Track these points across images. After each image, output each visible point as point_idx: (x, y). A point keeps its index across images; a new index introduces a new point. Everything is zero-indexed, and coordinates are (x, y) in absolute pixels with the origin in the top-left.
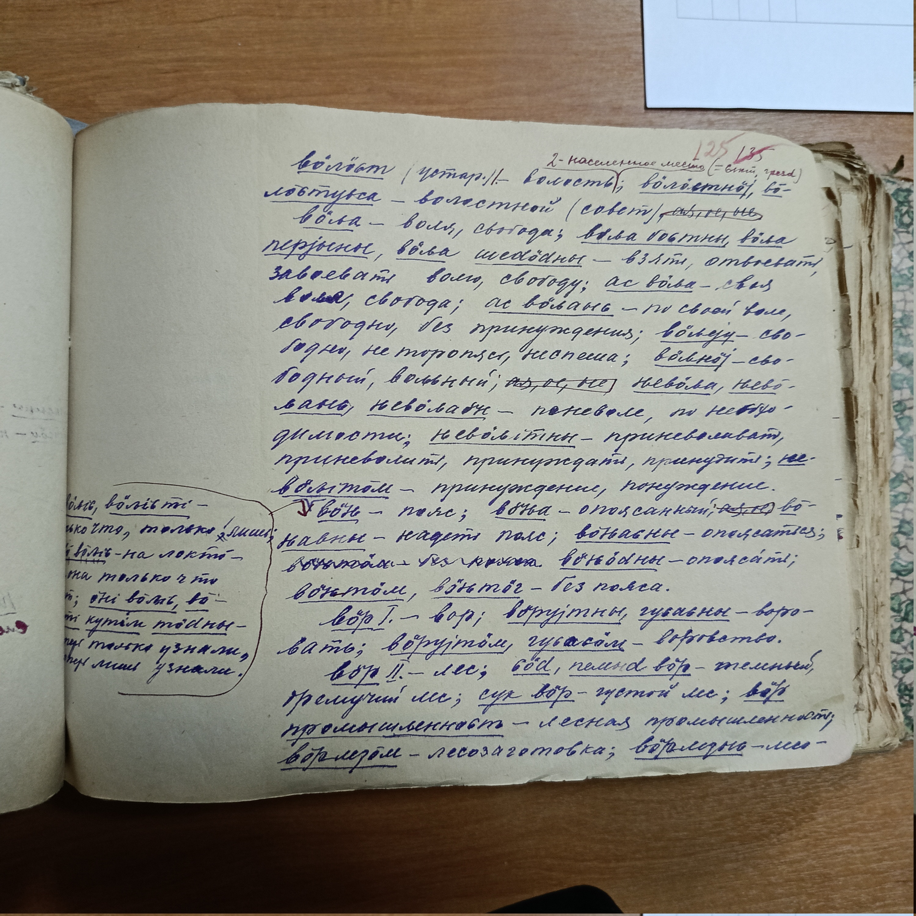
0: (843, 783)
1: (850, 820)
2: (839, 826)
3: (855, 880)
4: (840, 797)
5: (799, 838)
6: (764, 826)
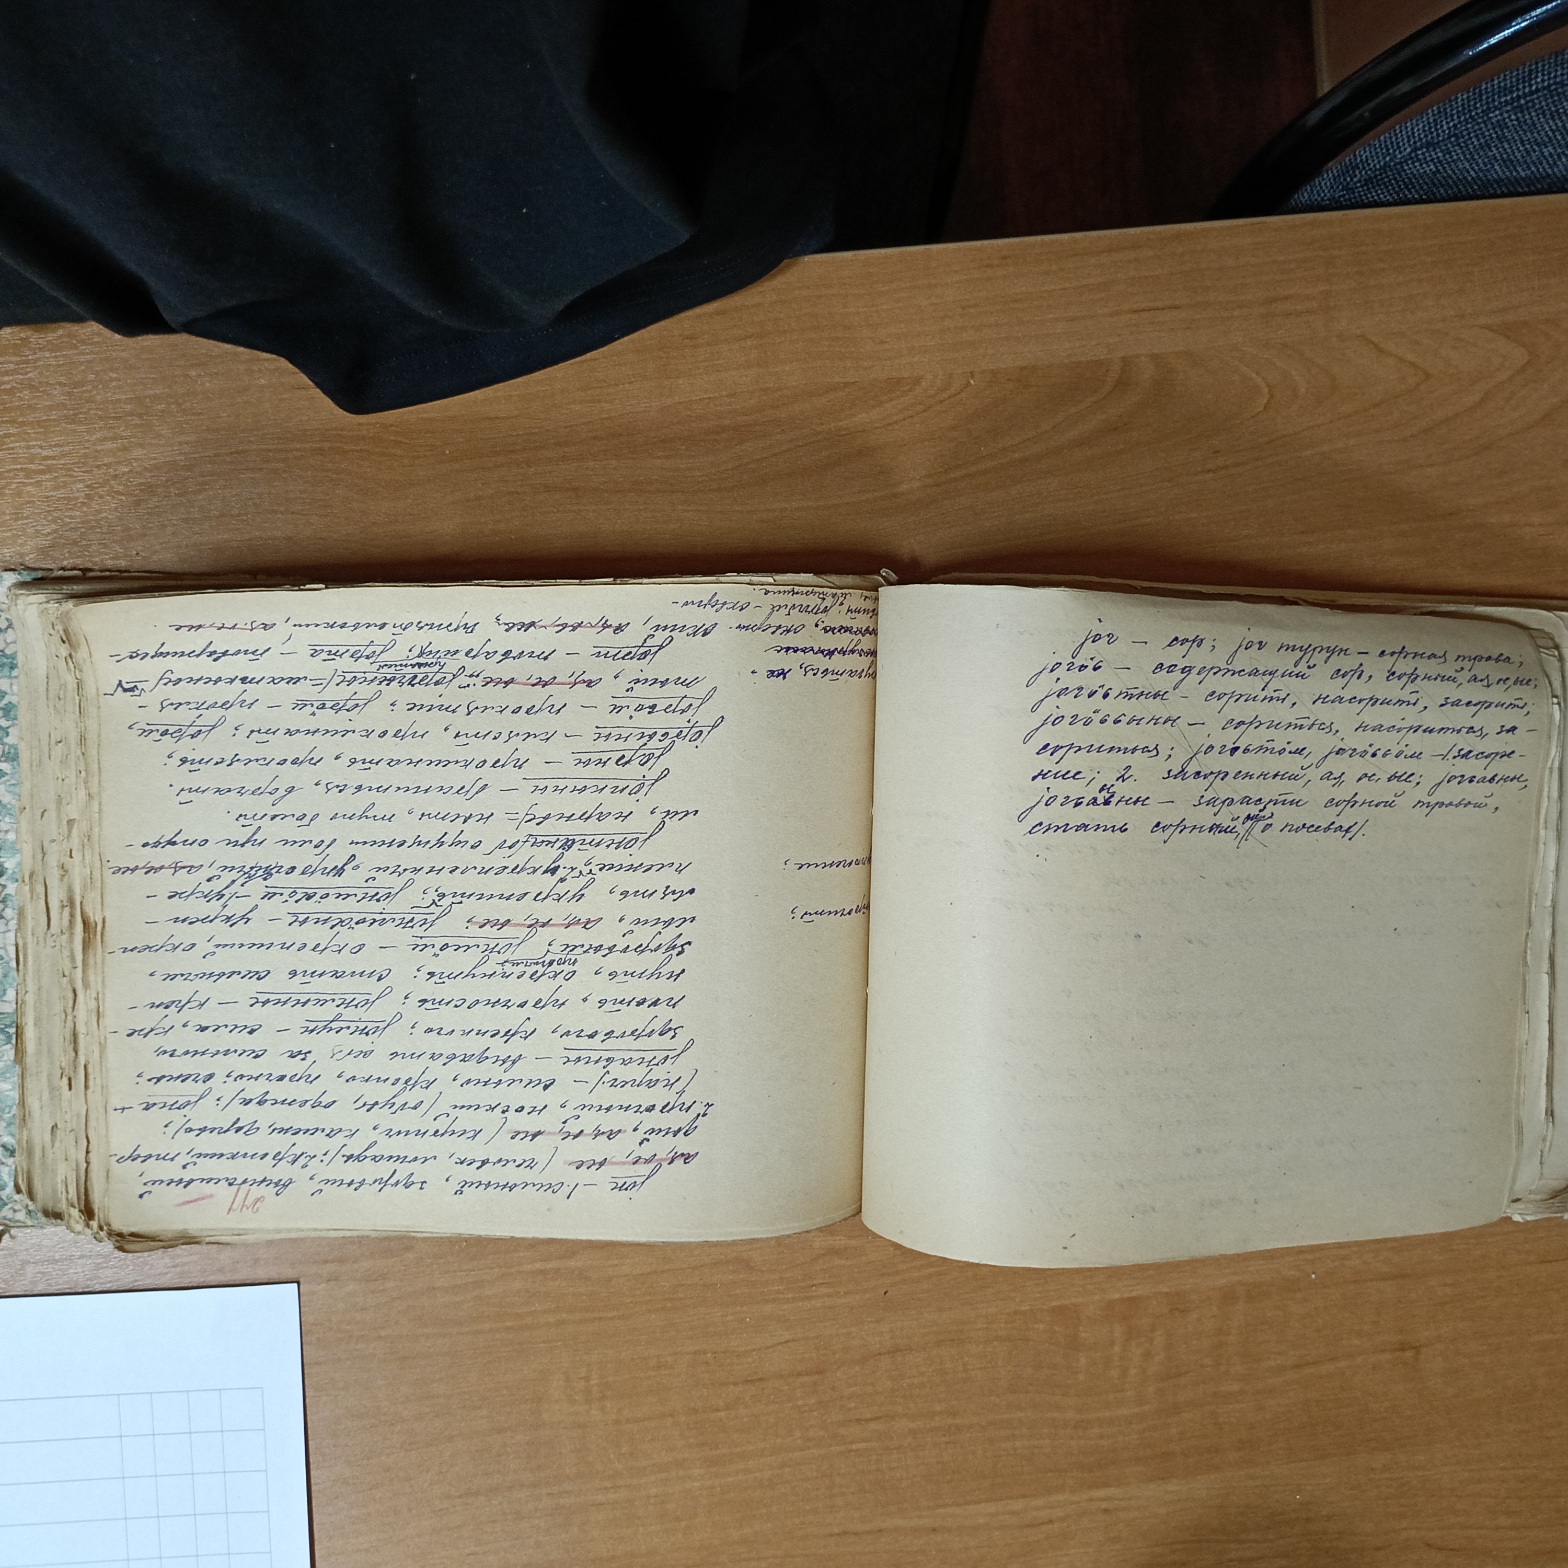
0: (54, 526)
1: (44, 483)
2: (56, 477)
3: (38, 415)
4: (57, 509)
5: (108, 465)
6: (149, 480)
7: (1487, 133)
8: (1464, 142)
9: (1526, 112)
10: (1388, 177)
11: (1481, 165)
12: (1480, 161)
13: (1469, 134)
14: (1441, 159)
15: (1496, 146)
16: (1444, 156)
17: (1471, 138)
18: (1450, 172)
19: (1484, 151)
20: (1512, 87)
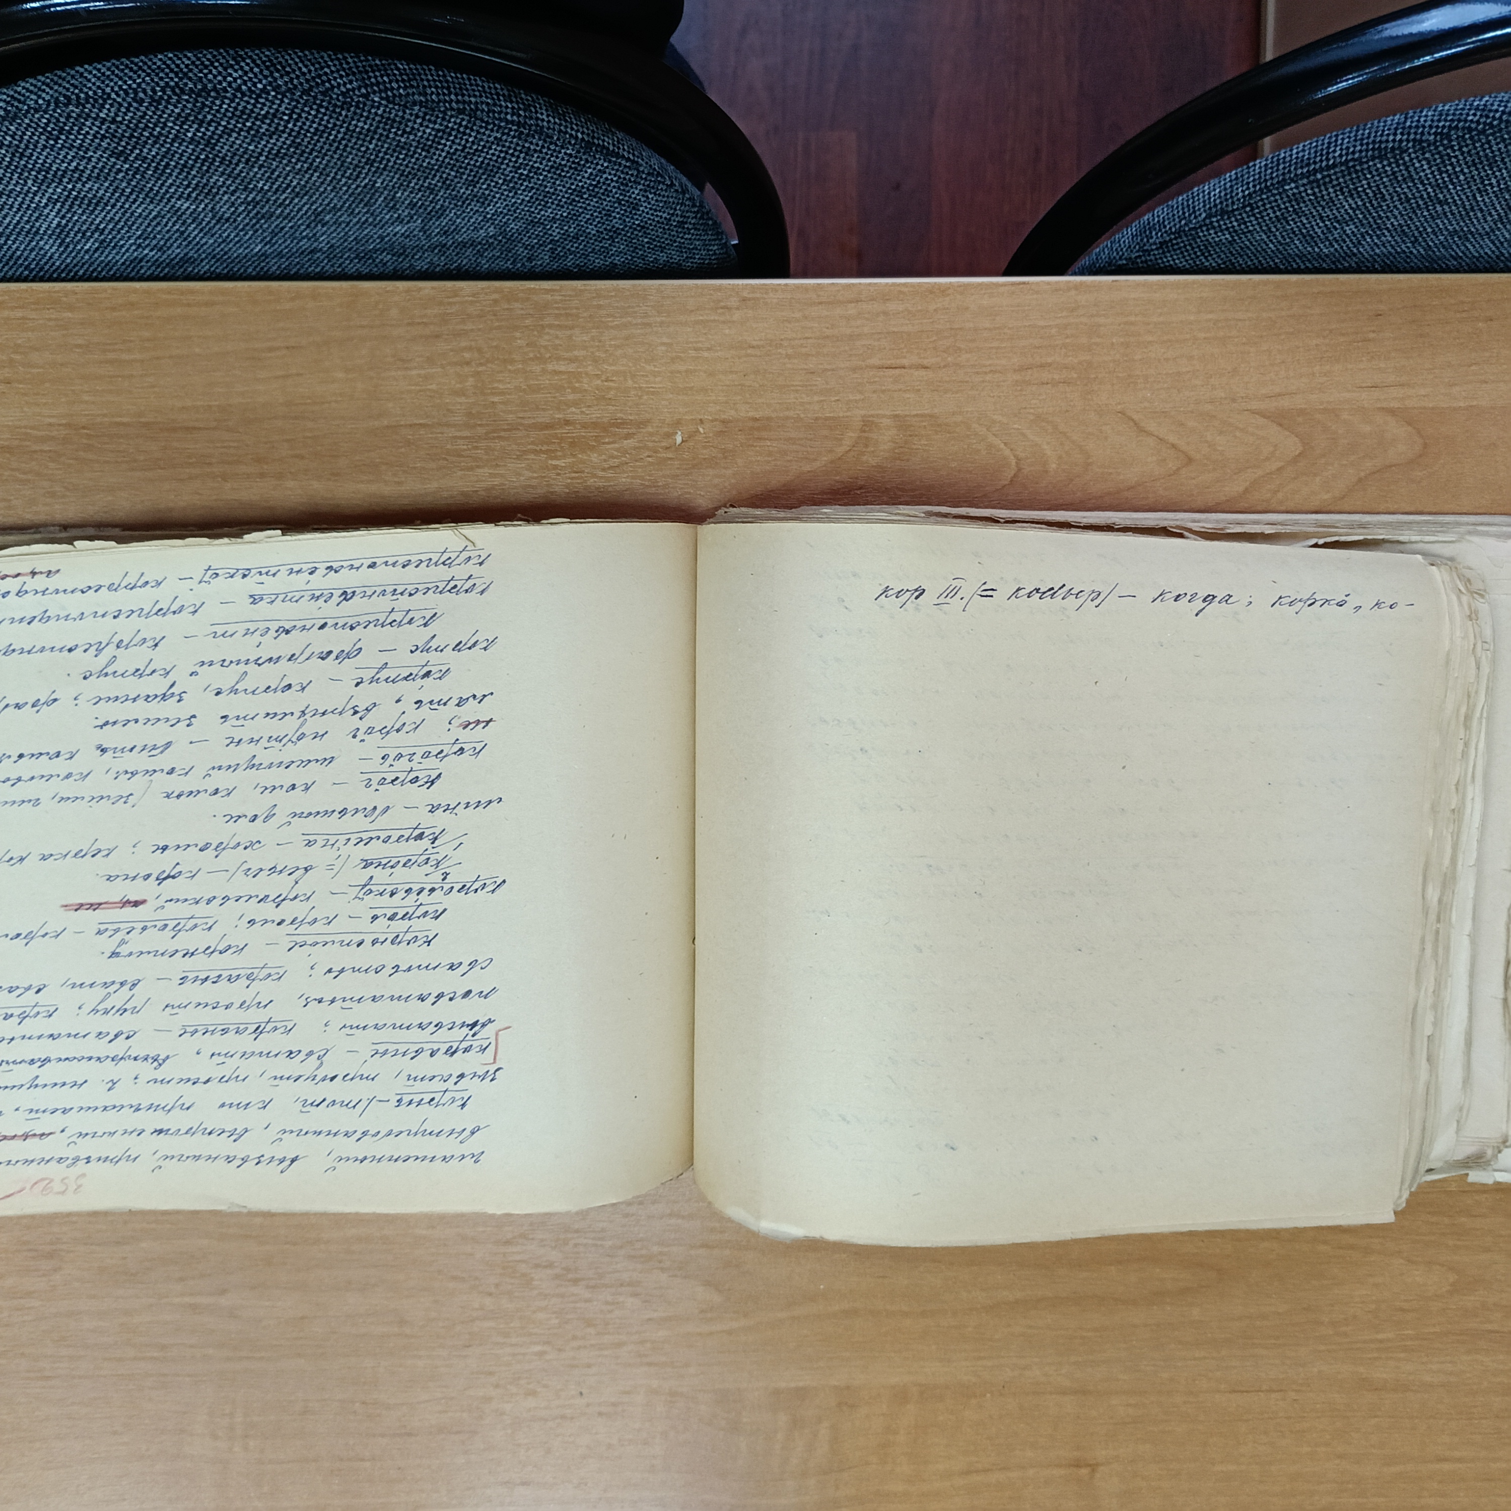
7: (1283, 206)
8: (1260, 213)
9: (1323, 188)
10: (1183, 242)
11: (1280, 238)
12: (1277, 233)
13: (1264, 205)
14: (1237, 228)
15: (1293, 220)
16: (1239, 225)
17: (1266, 210)
18: (1247, 243)
19: (1281, 224)
20: (1309, 159)
